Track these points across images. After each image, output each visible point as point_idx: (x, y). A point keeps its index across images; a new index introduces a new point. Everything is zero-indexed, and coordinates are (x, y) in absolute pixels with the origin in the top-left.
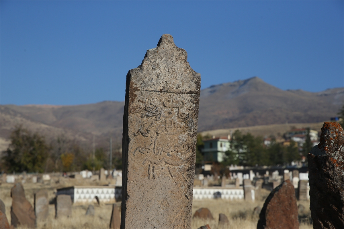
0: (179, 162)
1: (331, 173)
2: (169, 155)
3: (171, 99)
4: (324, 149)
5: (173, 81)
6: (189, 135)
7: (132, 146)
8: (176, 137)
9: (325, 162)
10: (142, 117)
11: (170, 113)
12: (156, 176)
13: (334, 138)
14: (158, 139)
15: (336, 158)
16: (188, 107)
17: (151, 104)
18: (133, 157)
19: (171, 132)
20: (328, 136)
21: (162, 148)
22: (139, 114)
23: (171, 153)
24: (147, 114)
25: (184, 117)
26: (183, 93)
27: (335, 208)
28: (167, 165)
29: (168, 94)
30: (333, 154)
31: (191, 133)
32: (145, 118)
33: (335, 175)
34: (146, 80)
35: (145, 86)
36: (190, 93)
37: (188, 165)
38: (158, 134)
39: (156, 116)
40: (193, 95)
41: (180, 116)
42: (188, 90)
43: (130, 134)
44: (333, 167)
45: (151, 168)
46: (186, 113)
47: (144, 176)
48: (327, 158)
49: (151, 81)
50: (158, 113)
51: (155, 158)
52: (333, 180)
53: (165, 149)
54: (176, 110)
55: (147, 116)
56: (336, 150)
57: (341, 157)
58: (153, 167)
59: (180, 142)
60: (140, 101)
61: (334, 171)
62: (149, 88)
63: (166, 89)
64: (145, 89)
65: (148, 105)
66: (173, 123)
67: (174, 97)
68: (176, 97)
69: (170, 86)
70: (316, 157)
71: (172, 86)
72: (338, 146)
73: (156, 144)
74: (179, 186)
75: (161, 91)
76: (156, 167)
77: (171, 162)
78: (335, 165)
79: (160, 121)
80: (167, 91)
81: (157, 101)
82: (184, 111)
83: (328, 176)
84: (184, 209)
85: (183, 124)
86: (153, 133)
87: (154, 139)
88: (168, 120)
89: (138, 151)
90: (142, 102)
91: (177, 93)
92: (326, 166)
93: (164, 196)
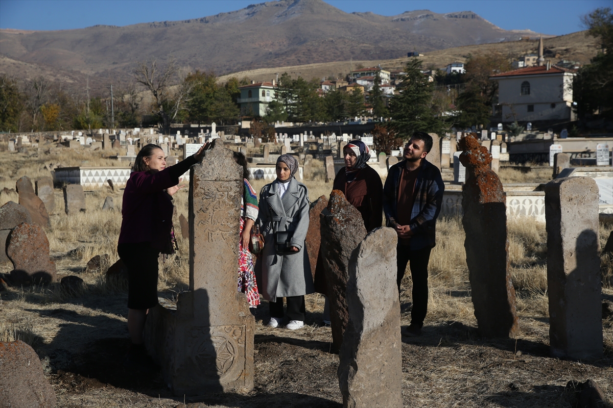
0: (229, 229)
1: (334, 228)
2: (222, 225)
3: (223, 186)
4: (331, 211)
5: (224, 173)
6: (235, 210)
7: (196, 220)
8: (226, 212)
9: (331, 221)
10: (203, 199)
11: (222, 196)
12: (214, 240)
13: (338, 203)
14: (214, 214)
15: (338, 218)
16: (235, 191)
17: (208, 190)
18: (197, 227)
19: (223, 208)
20: (334, 201)
21: (217, 220)
22: (201, 198)
23: (223, 223)
24: (206, 197)
25: (232, 198)
26: (231, 181)
27: (337, 252)
28: (220, 232)
29: (221, 182)
30: (336, 215)
31: (237, 209)
32: (205, 200)
33: (337, 230)
34: (205, 173)
35: (204, 177)
36: (236, 180)
37: (235, 231)
38: (214, 211)
39: (213, 198)
40: (238, 182)
41: (229, 197)
42: (235, 178)
43: (195, 212)
44: (336, 224)
45: (210, 234)
46: (234, 195)
47: (205, 240)
48: (332, 218)
49: (208, 174)
50: (214, 196)
51: (213, 227)
52: (336, 233)
53: (219, 221)
54: (226, 193)
55: (206, 198)
56: (339, 212)
57: (341, 217)
58: (211, 234)
59: (229, 215)
60: (201, 188)
61: (336, 227)
62: (207, 179)
63: (219, 178)
64: (204, 179)
65: (207, 191)
66: (224, 202)
67: (225, 184)
68: (226, 184)
69: (222, 177)
70: (325, 216)
71: (223, 176)
72: (340, 209)
73: (213, 218)
74: (229, 245)
75: (215, 180)
76: (213, 233)
77: (223, 229)
78: (337, 223)
79: (216, 202)
80: (220, 180)
81: (213, 187)
82: (232, 193)
83: (332, 230)
84: (233, 260)
85: (231, 203)
86: (210, 210)
87: (211, 214)
88: (220, 200)
89: (200, 223)
90: (203, 189)
91: (227, 181)
92: (331, 223)
93: (219, 253)
